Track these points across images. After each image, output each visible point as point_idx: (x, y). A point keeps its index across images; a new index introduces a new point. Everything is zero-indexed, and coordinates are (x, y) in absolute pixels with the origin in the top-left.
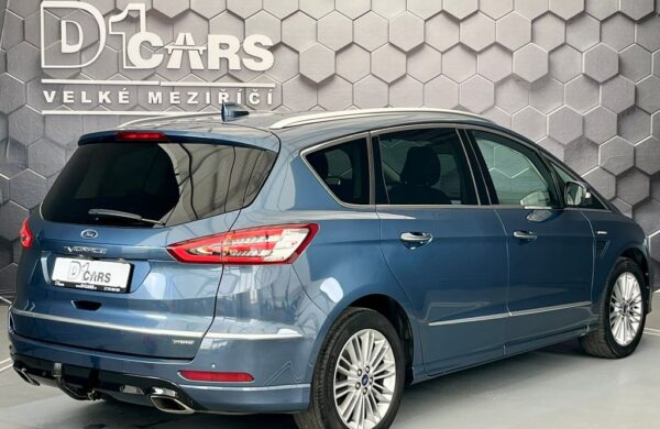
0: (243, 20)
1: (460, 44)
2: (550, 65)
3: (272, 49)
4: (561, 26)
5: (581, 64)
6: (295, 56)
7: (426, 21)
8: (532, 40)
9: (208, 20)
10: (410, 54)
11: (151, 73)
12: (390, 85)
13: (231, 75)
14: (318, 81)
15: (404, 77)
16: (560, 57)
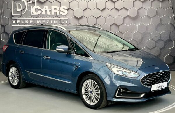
0: (60, 3)
1: (115, 8)
2: (138, 13)
3: (67, 10)
4: (141, 3)
5: (146, 13)
6: (73, 11)
7: (106, 2)
8: (133, 7)
9: (52, 3)
10: (102, 10)
11: (38, 16)
12: (97, 18)
13: (57, 16)
14: (79, 18)
15: (100, 16)
16: (140, 11)
